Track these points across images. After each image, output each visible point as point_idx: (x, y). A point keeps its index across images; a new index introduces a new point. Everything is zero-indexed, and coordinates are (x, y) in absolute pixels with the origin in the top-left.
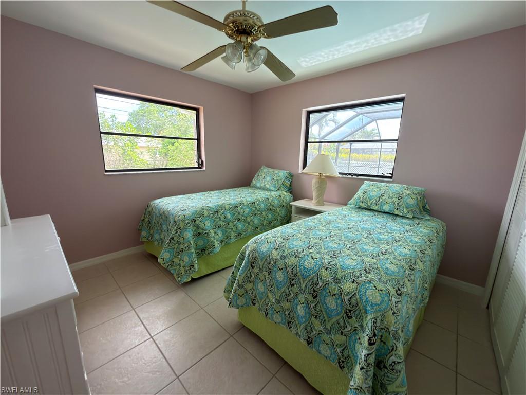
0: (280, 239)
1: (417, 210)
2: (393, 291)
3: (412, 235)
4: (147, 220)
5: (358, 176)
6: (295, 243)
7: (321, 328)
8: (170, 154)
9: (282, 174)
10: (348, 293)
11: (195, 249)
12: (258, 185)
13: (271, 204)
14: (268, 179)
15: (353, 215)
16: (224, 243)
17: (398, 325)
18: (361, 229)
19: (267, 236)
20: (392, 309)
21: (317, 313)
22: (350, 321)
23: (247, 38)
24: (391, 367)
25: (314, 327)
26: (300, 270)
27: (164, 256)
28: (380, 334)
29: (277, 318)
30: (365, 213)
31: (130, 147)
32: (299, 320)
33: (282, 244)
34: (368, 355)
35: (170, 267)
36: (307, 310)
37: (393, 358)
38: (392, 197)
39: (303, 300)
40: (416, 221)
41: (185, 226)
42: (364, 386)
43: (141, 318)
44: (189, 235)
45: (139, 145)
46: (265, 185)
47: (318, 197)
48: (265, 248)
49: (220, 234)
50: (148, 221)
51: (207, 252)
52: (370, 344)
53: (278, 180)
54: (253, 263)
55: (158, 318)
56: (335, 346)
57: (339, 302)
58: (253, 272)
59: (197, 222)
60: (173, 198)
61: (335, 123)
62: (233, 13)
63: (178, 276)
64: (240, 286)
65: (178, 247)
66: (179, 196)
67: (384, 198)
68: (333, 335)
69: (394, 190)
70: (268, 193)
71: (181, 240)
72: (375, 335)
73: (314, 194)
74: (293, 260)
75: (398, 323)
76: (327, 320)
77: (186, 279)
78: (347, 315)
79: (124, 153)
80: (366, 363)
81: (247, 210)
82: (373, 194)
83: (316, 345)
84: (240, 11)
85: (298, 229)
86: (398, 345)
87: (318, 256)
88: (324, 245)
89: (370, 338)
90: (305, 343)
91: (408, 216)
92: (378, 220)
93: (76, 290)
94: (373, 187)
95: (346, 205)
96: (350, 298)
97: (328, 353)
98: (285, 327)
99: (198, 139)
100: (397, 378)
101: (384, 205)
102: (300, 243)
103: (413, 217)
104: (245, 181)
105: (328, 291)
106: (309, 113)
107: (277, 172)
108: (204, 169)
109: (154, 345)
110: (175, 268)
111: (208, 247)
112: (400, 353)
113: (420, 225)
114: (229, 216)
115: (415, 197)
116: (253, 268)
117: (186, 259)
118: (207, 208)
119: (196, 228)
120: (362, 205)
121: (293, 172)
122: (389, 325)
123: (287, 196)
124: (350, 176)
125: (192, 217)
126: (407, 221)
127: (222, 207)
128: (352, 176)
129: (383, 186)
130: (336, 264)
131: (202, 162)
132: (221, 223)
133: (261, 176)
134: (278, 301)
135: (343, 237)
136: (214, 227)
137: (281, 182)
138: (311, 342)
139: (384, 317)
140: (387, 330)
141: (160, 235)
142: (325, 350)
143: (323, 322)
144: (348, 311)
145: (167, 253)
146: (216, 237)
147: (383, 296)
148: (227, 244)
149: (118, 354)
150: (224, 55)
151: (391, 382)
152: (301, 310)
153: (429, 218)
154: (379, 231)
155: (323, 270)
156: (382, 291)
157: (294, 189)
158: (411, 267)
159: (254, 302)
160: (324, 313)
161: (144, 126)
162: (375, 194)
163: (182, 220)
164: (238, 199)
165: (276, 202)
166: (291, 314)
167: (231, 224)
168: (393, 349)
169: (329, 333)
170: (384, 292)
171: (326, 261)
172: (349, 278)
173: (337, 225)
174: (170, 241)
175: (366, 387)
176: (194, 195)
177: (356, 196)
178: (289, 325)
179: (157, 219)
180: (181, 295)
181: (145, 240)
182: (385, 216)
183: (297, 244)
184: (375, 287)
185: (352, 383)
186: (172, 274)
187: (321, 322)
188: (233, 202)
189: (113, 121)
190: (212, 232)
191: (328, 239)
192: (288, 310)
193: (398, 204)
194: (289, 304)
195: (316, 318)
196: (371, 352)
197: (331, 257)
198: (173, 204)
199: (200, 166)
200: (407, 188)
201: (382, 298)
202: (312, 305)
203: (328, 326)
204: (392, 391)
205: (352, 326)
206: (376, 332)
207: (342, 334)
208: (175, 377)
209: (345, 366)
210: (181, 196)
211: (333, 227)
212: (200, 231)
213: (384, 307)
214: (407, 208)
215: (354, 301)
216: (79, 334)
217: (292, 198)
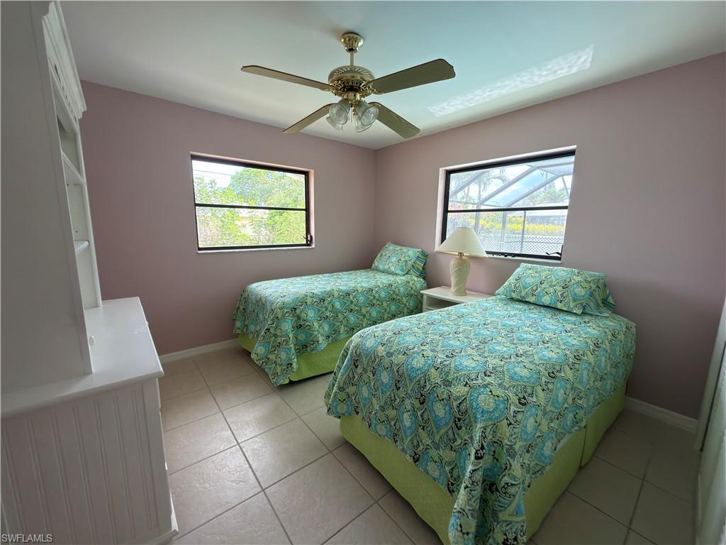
0: (390, 334)
1: (592, 304)
2: (514, 399)
3: (571, 336)
4: (242, 307)
5: (514, 256)
6: (407, 338)
7: (429, 442)
8: (278, 226)
9: (412, 253)
10: (458, 398)
11: (295, 345)
12: (381, 267)
13: (394, 292)
14: (394, 259)
15: (498, 308)
16: (331, 338)
17: (514, 439)
18: (502, 326)
19: (375, 329)
20: (507, 419)
21: (424, 423)
22: (459, 432)
23: (355, 95)
24: (503, 490)
25: (421, 441)
26: (407, 370)
27: (259, 350)
28: (493, 449)
29: (382, 429)
30: (516, 306)
31: (230, 218)
32: (405, 432)
33: (391, 340)
34: (473, 471)
35: (264, 364)
36: (413, 418)
37: (506, 479)
38: (554, 286)
39: (409, 407)
40: (587, 319)
41: (284, 316)
42: (467, 508)
43: (229, 422)
44: (287, 326)
45: (241, 215)
46: (389, 268)
47: (457, 284)
48: (370, 343)
49: (326, 327)
50: (244, 309)
51: (309, 349)
52: (477, 458)
53: (406, 261)
54: (357, 361)
55: (248, 423)
56: (443, 463)
57: (447, 408)
58: (356, 372)
59: (298, 311)
60: (273, 282)
61: (503, 180)
62: (338, 70)
63: (273, 376)
64: (341, 389)
65: (274, 341)
66: (280, 280)
67: (543, 286)
68: (442, 451)
69: (558, 276)
70: (392, 278)
71: (278, 332)
72: (482, 448)
73: (453, 280)
74: (401, 358)
75: (514, 436)
76: (435, 431)
77: (282, 381)
78: (456, 425)
79: (223, 226)
80: (471, 481)
81: (362, 299)
82: (529, 280)
83: (424, 464)
84: (346, 67)
85: (417, 323)
86: (513, 464)
87: (431, 354)
88: (443, 343)
89: (477, 451)
90: (411, 460)
91: (575, 312)
92: (530, 315)
93: (162, 370)
94: (530, 271)
95: (493, 294)
96: (459, 404)
97: (436, 474)
98: (390, 441)
99: (307, 210)
100: (510, 504)
101: (544, 295)
102: (413, 339)
103: (582, 313)
104: (365, 262)
105: (435, 395)
106: (449, 173)
107: (405, 250)
108: (313, 246)
109: (241, 452)
110: (270, 366)
111: (311, 343)
112: (515, 473)
113: (591, 324)
114: (338, 305)
115: (587, 285)
116: (356, 367)
117: (283, 355)
118: (312, 295)
119: (296, 318)
120: (514, 295)
121: (428, 251)
122: (503, 439)
123: (418, 282)
124: (503, 257)
125: (292, 306)
126: (573, 318)
127: (330, 294)
128: (506, 256)
129: (544, 270)
130: (450, 364)
131: (311, 237)
132: (328, 313)
133: (386, 255)
134: (383, 409)
135: (472, 334)
136: (319, 319)
137: (410, 263)
138: (418, 460)
139: (496, 428)
140: (499, 443)
141: (256, 326)
142: (433, 469)
143: (431, 434)
144: (457, 420)
145: (262, 348)
146: (321, 331)
147: (498, 403)
148: (335, 340)
149: (200, 459)
150: (328, 115)
151: (503, 508)
152: (407, 420)
153: (608, 315)
154: (526, 329)
155: (433, 370)
156: (498, 397)
157: (429, 272)
158: (552, 374)
159: (358, 410)
160: (432, 423)
161: (248, 191)
162: (533, 280)
163: (281, 308)
164: (352, 285)
165: (402, 290)
166: (397, 424)
167: (340, 316)
168: (506, 467)
169: (437, 448)
170: (501, 398)
171: (439, 360)
172: (462, 380)
173: (470, 320)
174: (266, 333)
175: (469, 510)
176: (298, 279)
177: (507, 283)
178: (395, 438)
179: (253, 307)
180: (276, 400)
181: (239, 332)
182: (543, 310)
183: (410, 340)
184: (491, 392)
185: (456, 506)
186: (267, 374)
187: (429, 435)
188: (344, 288)
189: (212, 187)
190: (316, 325)
191: (451, 336)
192: (393, 419)
193: (562, 295)
194: (394, 412)
195: (423, 429)
196: (477, 468)
197: (447, 356)
198: (271, 288)
199: (309, 243)
200: (578, 273)
201: (496, 404)
202: (419, 413)
203: (437, 440)
204: (503, 519)
205: (462, 439)
206: (485, 444)
207: (451, 450)
208: (260, 489)
209: (455, 490)
210: (283, 280)
211: (464, 322)
212: (302, 323)
213: (497, 415)
214: (574, 300)
215: (463, 407)
216: (164, 432)
217: (425, 285)
